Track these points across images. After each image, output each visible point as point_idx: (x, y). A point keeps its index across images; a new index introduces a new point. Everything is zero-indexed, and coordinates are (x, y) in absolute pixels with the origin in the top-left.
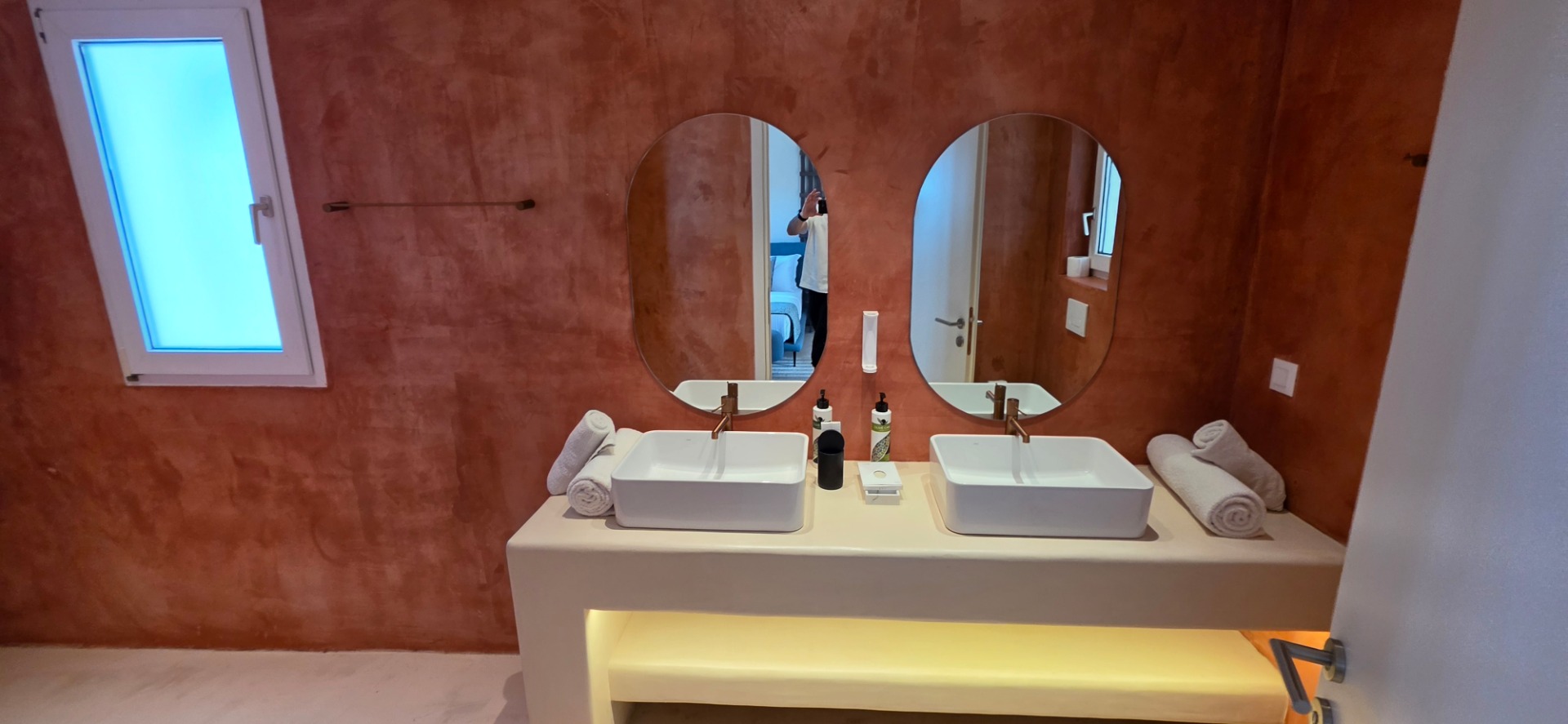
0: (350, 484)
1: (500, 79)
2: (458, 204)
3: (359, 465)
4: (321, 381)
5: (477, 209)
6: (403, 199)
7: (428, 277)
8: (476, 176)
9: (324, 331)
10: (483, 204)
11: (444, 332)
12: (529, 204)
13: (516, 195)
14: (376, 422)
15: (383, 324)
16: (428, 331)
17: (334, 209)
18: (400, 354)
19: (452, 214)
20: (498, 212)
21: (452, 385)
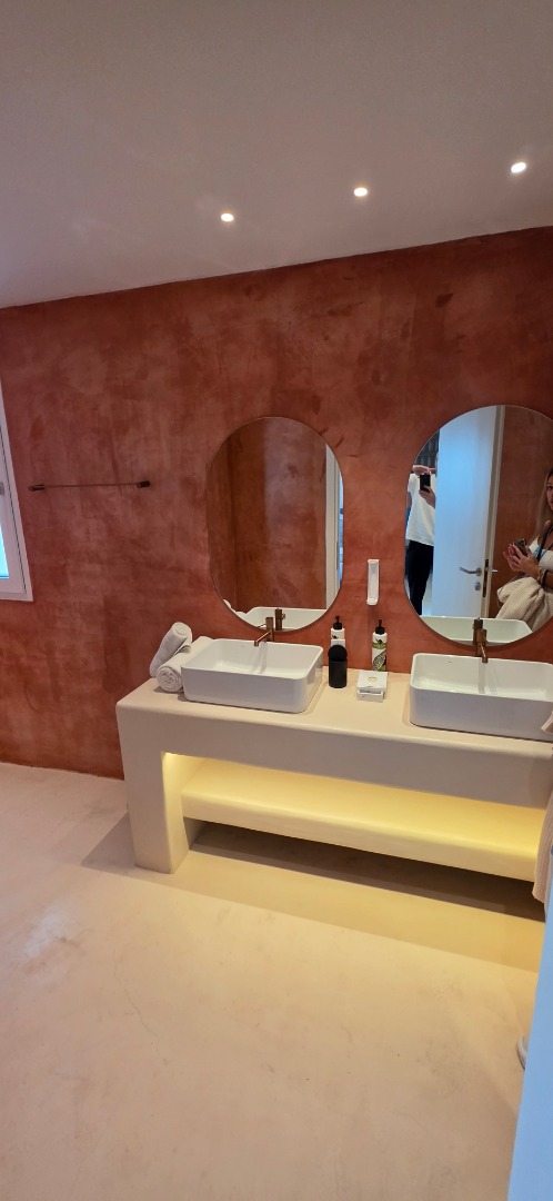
0: (45, 664)
1: (129, 402)
2: (106, 485)
3: (50, 651)
4: (29, 598)
5: (116, 487)
6: (74, 482)
7: (88, 532)
8: (115, 465)
9: (31, 565)
10: (119, 485)
11: (97, 568)
12: (145, 484)
13: (138, 479)
14: (59, 624)
15: (62, 562)
16: (87, 567)
17: (35, 489)
18: (72, 582)
19: (101, 490)
20: (129, 490)
21: (102, 602)
